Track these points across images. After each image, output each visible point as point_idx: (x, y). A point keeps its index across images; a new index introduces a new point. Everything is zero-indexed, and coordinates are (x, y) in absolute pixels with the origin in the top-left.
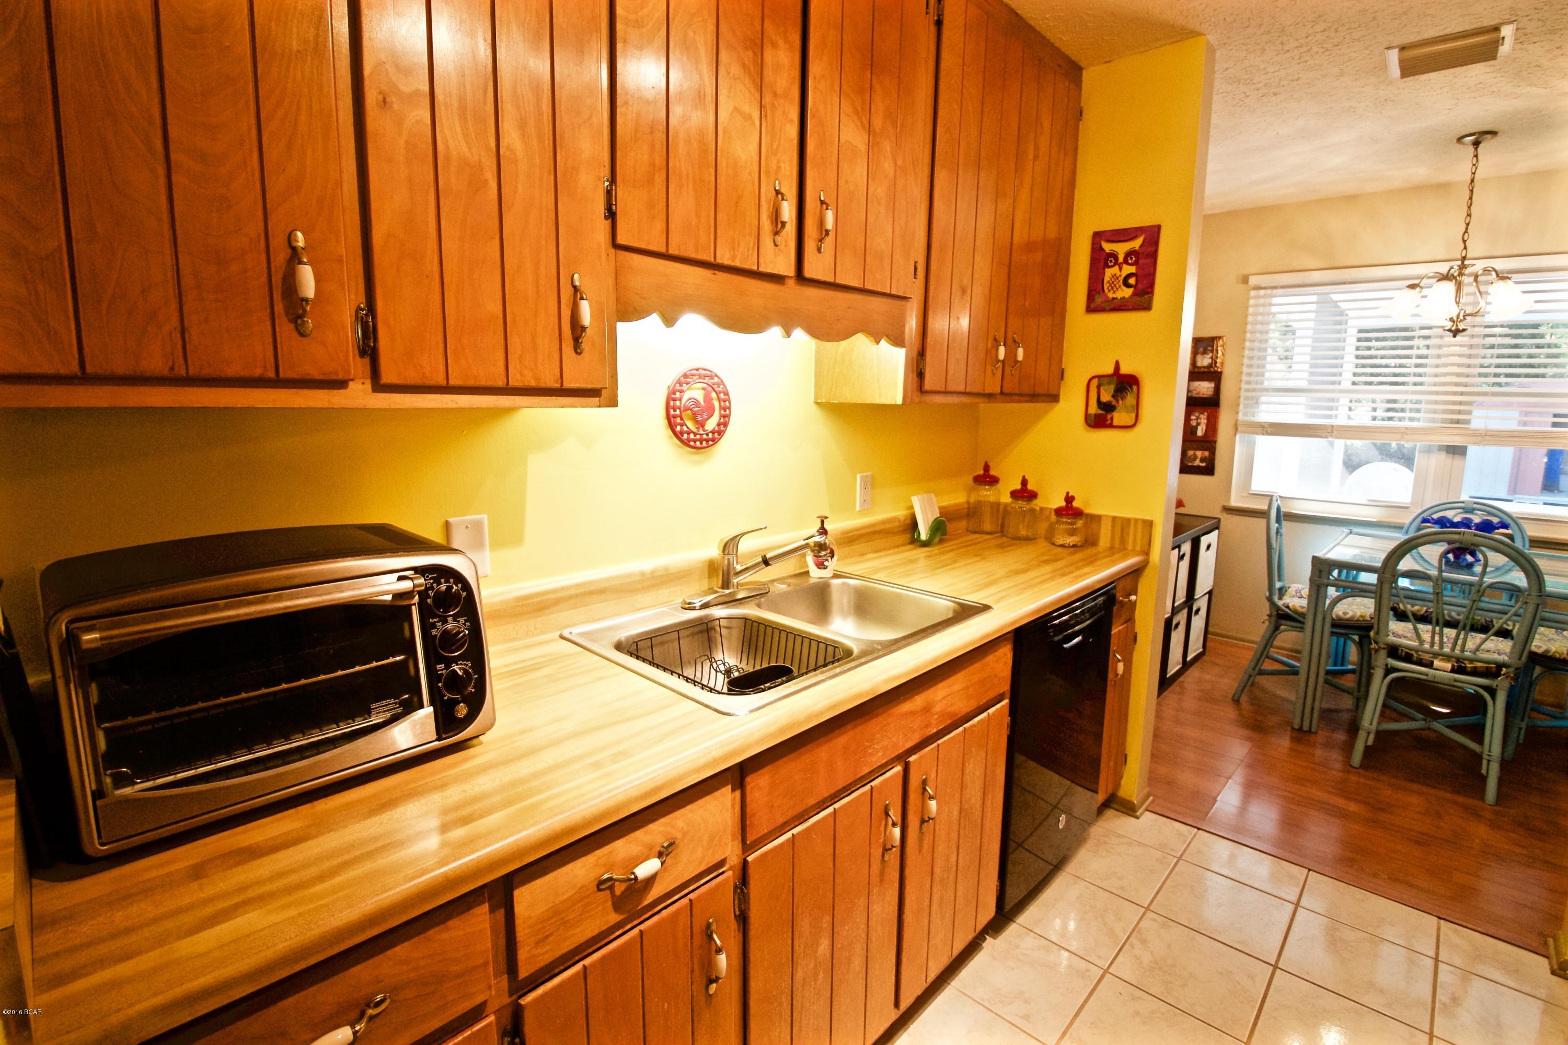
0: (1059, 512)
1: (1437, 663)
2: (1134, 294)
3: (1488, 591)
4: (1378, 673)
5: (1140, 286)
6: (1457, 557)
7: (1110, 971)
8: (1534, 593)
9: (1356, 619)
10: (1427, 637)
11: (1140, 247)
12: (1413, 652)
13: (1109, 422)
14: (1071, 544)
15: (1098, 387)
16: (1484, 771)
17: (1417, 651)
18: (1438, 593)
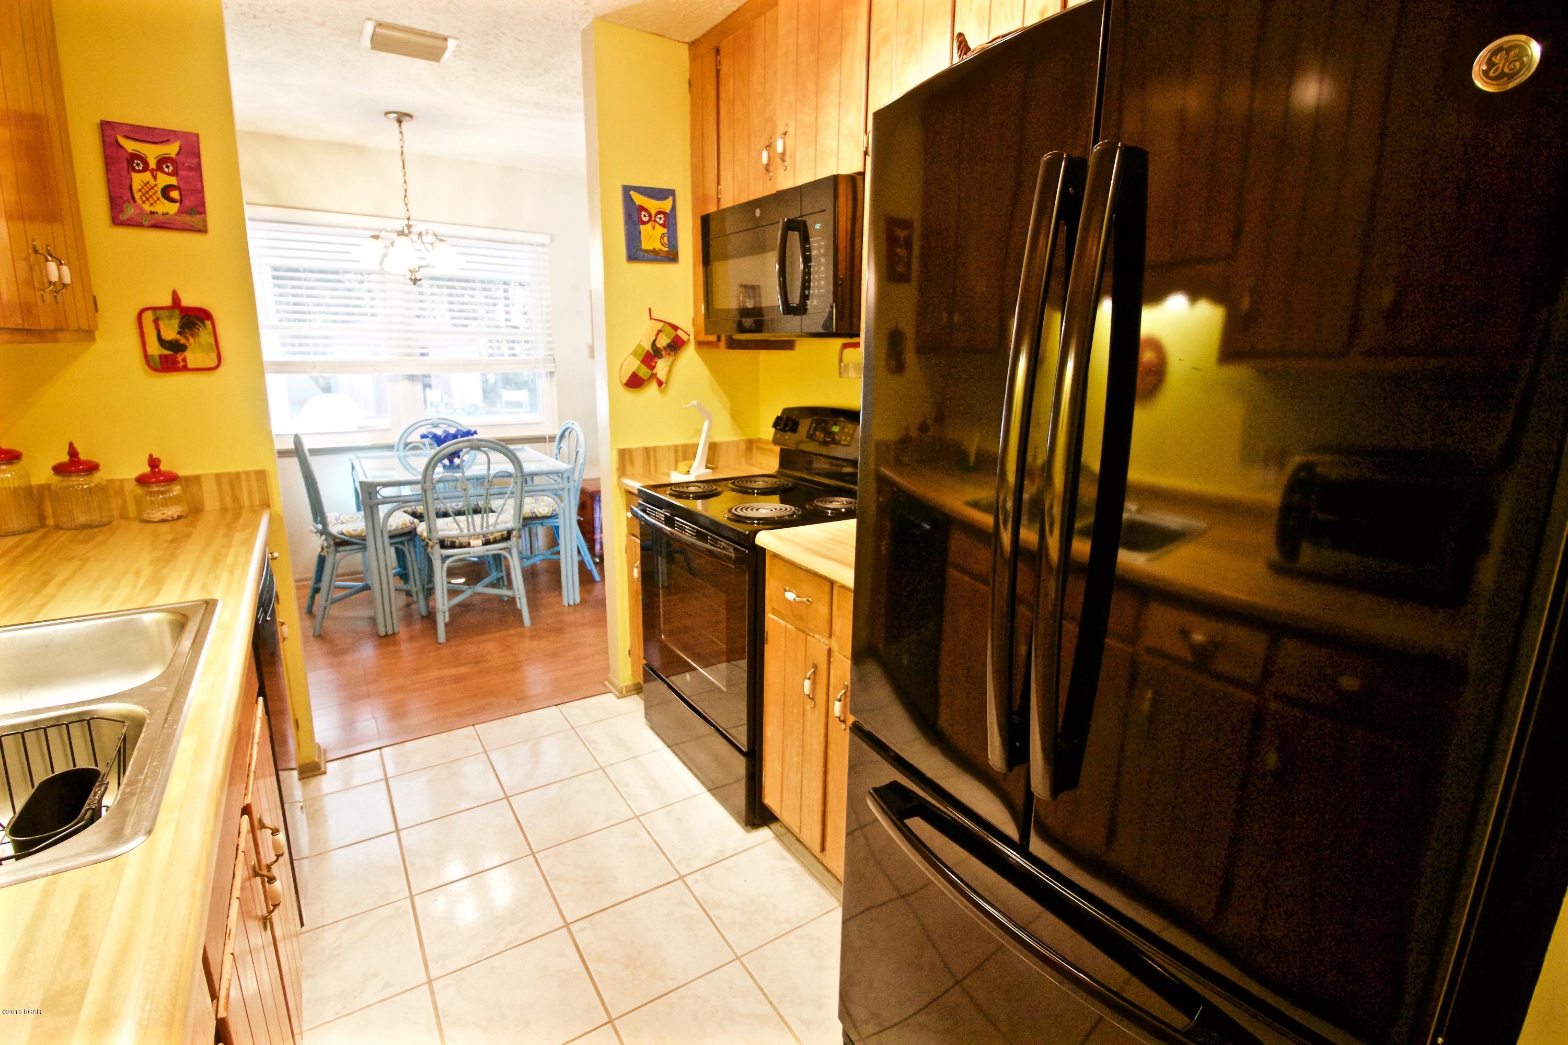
0: (142, 480)
1: (473, 542)
2: (180, 212)
3: (495, 480)
4: (437, 564)
5: (187, 203)
6: (451, 461)
7: (414, 893)
8: (519, 475)
9: (400, 527)
10: (463, 525)
11: (178, 154)
12: (455, 540)
13: (181, 364)
14: (175, 516)
15: (156, 321)
16: (519, 607)
17: (457, 538)
18: (465, 490)
